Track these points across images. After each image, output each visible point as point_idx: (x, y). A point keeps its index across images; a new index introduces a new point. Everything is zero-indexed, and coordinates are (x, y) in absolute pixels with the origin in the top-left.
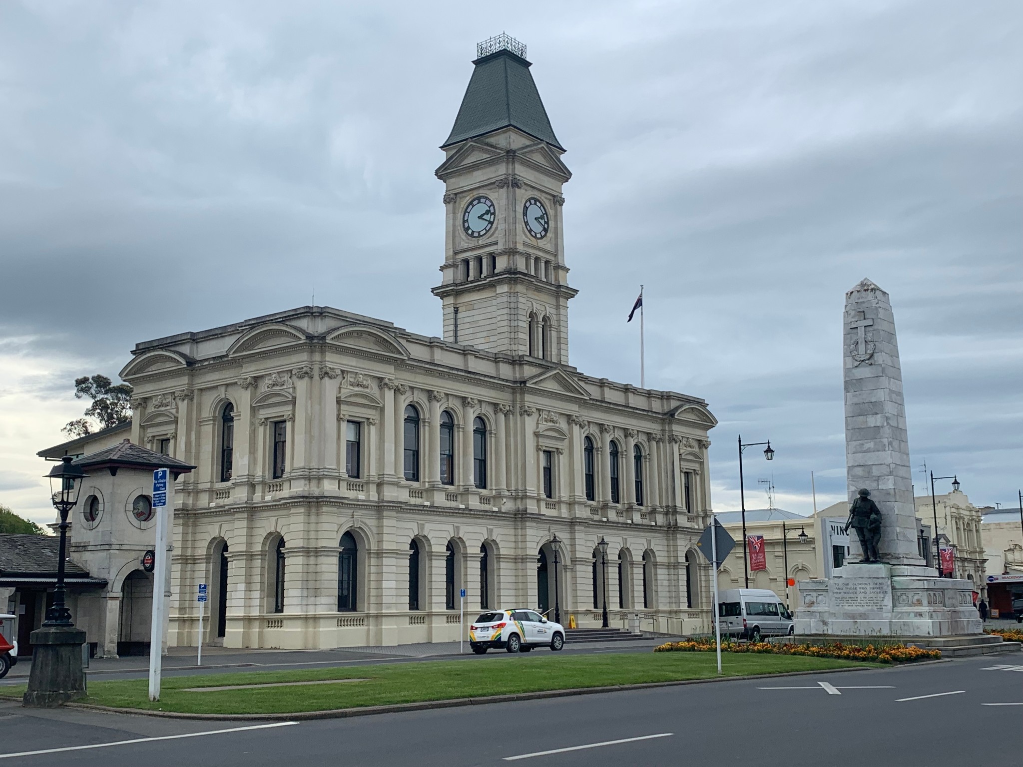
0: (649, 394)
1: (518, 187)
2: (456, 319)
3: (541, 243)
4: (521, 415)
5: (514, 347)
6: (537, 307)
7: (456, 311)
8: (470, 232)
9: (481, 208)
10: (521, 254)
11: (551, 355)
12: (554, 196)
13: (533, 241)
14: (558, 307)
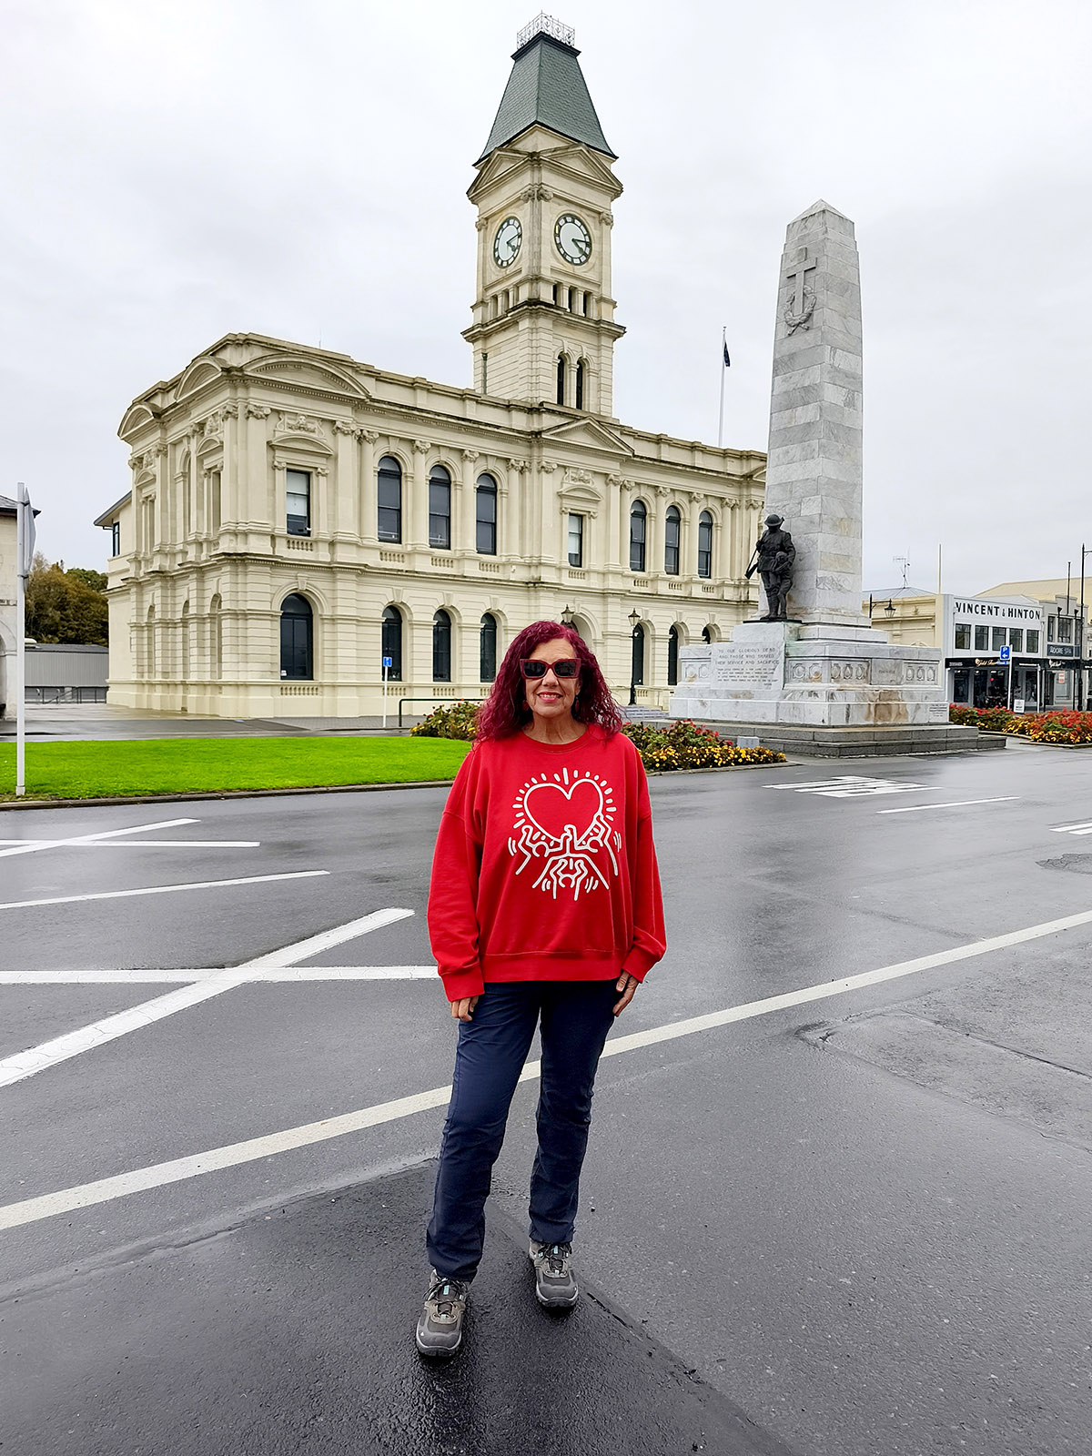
0: (725, 454)
1: (546, 200)
2: (485, 367)
3: (579, 271)
4: (539, 472)
5: (535, 394)
6: (568, 346)
7: (485, 358)
8: (500, 262)
9: (510, 232)
10: (548, 282)
11: (589, 404)
12: (600, 213)
13: (569, 268)
14: (599, 348)
